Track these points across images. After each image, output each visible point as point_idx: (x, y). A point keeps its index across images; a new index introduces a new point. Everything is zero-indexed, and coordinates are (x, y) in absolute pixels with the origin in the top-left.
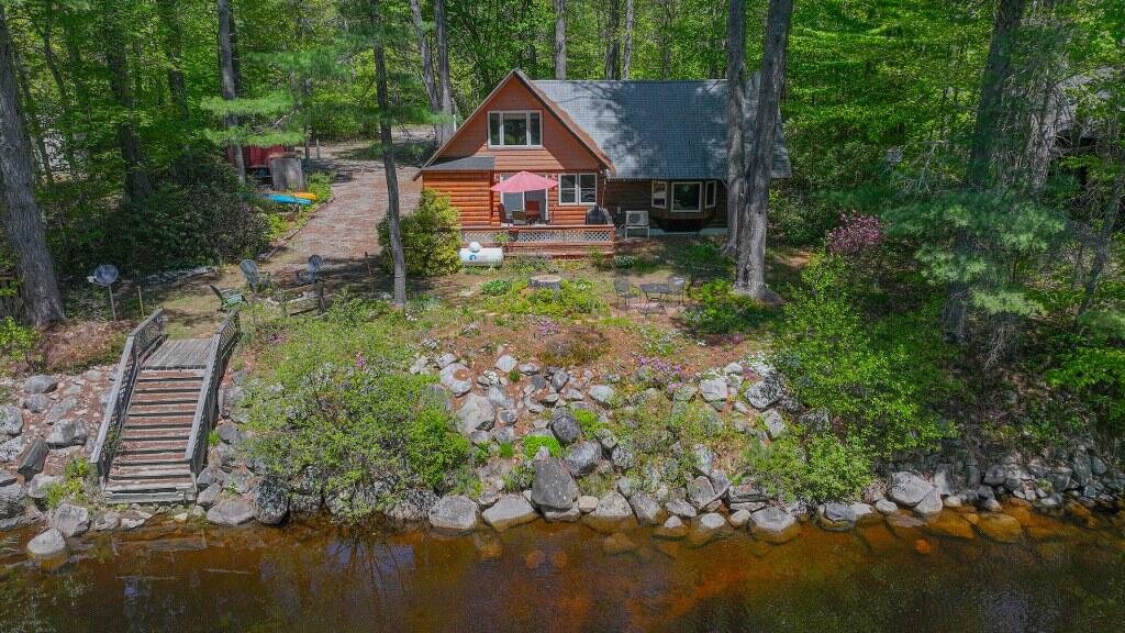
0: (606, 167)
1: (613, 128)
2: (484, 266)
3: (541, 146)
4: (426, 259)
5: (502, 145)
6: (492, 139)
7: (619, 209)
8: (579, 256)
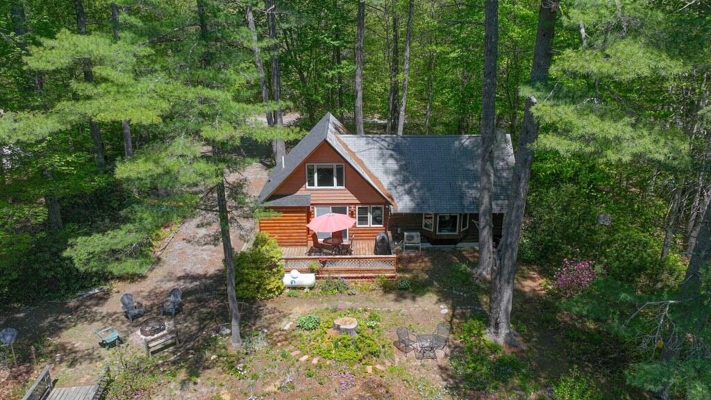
0: (391, 204)
1: (395, 173)
2: (302, 288)
3: (344, 187)
4: (258, 288)
5: (316, 186)
6: (309, 181)
7: (399, 229)
8: (371, 277)
